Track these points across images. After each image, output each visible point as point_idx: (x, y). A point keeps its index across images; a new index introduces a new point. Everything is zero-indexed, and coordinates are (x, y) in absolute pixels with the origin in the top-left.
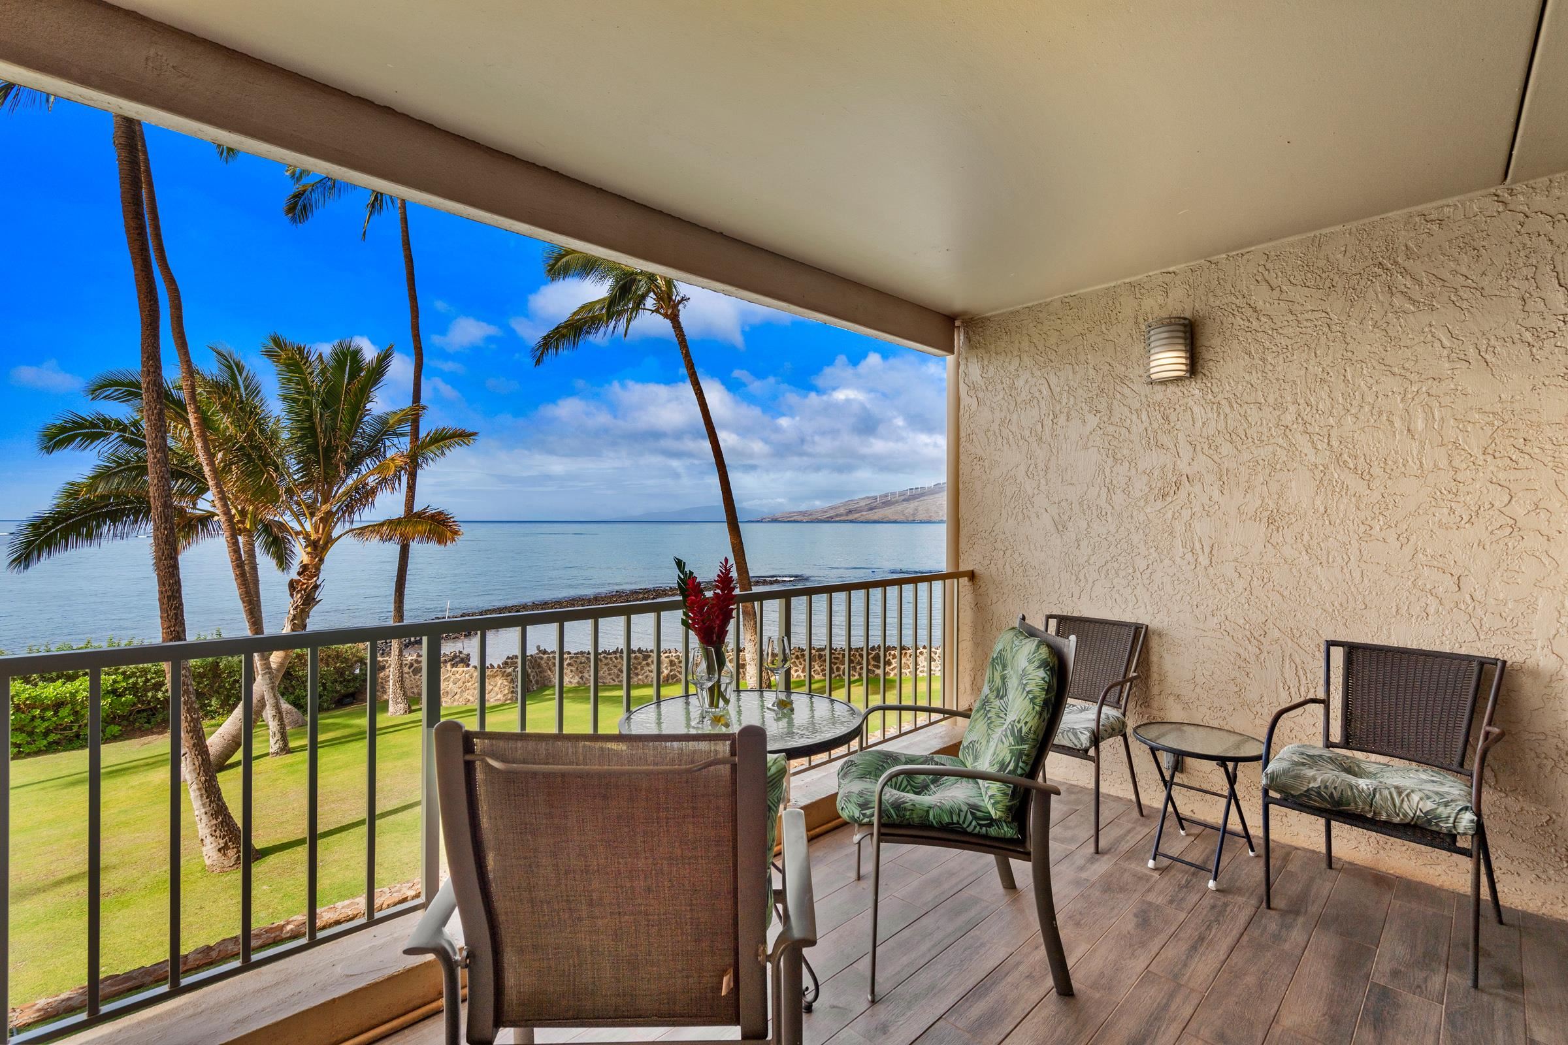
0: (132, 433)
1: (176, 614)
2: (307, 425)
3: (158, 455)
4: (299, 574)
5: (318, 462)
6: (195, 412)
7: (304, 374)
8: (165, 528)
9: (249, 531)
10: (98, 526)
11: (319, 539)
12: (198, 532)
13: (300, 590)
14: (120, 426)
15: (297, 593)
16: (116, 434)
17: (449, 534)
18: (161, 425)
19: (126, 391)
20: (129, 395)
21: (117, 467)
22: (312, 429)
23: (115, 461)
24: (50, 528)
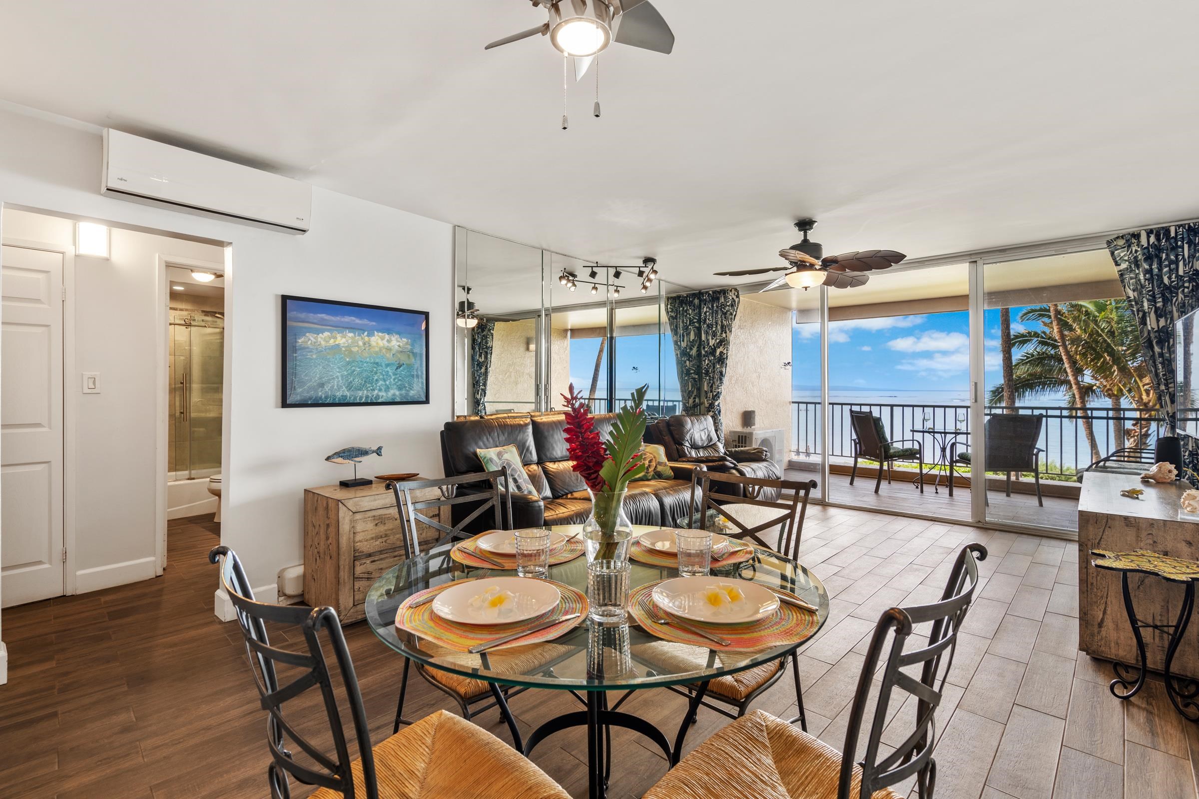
0: (1042, 337)
6: (1057, 325)
9: (1115, 395)
10: (1023, 392)
12: (1089, 396)
13: (1134, 436)
14: (1036, 335)
15: (1132, 437)
16: (1036, 339)
21: (1027, 359)
23: (1026, 356)
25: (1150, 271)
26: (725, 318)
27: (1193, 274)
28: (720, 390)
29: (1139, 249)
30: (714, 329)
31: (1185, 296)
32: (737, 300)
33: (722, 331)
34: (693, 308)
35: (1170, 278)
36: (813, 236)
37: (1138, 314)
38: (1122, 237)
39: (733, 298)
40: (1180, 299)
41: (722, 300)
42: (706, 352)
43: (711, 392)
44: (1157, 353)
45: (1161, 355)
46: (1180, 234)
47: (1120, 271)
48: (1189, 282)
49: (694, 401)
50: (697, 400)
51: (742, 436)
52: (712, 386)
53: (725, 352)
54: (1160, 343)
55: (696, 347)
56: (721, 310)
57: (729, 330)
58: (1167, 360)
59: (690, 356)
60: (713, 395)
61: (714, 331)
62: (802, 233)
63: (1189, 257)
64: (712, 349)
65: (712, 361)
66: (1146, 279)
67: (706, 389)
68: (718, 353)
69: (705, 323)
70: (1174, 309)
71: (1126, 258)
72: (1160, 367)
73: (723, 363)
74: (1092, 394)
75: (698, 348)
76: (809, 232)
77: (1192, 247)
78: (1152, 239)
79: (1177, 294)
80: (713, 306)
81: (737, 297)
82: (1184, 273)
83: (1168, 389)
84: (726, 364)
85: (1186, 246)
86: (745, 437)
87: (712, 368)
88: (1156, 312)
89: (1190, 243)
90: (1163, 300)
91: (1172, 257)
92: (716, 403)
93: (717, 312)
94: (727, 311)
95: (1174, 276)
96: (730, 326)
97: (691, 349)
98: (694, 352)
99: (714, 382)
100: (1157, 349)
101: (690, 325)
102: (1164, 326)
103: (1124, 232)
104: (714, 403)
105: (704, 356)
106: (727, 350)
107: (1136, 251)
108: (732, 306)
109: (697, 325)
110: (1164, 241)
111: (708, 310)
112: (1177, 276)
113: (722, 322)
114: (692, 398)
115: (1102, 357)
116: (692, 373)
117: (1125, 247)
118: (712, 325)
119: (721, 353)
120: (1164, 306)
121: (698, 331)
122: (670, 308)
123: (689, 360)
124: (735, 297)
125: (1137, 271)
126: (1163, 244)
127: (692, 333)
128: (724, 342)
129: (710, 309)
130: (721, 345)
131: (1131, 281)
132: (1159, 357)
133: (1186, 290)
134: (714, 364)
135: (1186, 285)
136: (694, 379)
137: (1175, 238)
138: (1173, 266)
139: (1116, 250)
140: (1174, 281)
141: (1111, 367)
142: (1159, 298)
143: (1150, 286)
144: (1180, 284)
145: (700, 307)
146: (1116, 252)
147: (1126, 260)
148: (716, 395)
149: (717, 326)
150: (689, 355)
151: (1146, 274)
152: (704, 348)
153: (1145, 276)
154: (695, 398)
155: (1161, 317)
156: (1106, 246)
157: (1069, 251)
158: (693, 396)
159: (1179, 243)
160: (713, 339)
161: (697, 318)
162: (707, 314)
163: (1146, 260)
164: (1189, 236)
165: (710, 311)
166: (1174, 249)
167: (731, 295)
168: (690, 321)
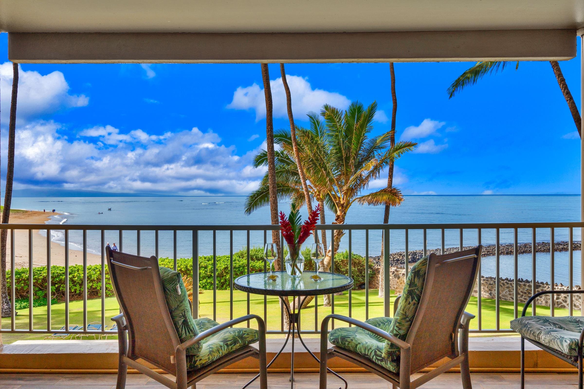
1: (277, 234)
2: (338, 147)
4: (336, 220)
5: (343, 165)
7: (335, 122)
8: (273, 197)
9: (322, 199)
11: (344, 203)
17: (397, 200)
19: (279, 139)
20: (280, 141)
22: (340, 149)
24: (256, 198)
115: (320, 171)
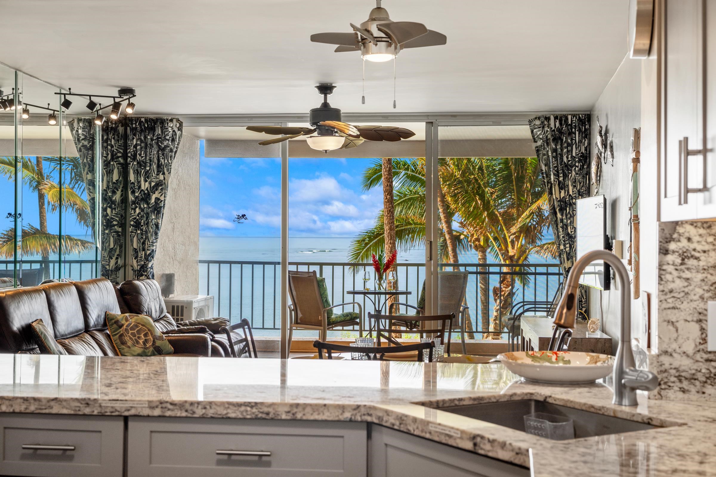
0: (413, 171)
3: (388, 197)
5: (513, 190)
9: (482, 247)
16: (403, 172)
18: (390, 178)
25: (555, 150)
26: (163, 155)
27: (581, 156)
28: (154, 247)
29: (549, 130)
30: (148, 168)
31: (577, 174)
32: (178, 133)
33: (159, 172)
34: (116, 137)
35: (567, 158)
36: (334, 101)
37: (548, 185)
38: (539, 118)
39: (174, 131)
40: (573, 176)
41: (159, 131)
42: (137, 198)
43: (144, 250)
44: (559, 219)
45: (562, 220)
46: (574, 123)
47: (537, 147)
48: (579, 163)
49: (117, 263)
50: (120, 262)
51: (178, 307)
52: (144, 243)
53: (162, 198)
54: (562, 210)
55: (120, 190)
56: (157, 144)
57: (168, 170)
58: (565, 224)
59: (113, 202)
60: (145, 254)
61: (148, 171)
62: (323, 95)
63: (579, 142)
64: (145, 194)
65: (145, 210)
66: (553, 157)
67: (135, 246)
68: (153, 200)
69: (134, 158)
70: (570, 183)
71: (541, 137)
72: (561, 231)
73: (159, 212)
74: (459, 245)
75: (122, 191)
76: (328, 96)
77: (581, 134)
78: (558, 124)
79: (571, 171)
80: (145, 137)
81: (179, 130)
82: (576, 155)
83: (565, 249)
84: (163, 214)
85: (577, 133)
86: (182, 307)
87: (145, 219)
88: (559, 185)
89: (580, 131)
90: (563, 175)
91: (569, 141)
92: (150, 265)
93: (152, 146)
94: (167, 146)
95: (570, 156)
96: (169, 165)
97: (114, 193)
98: (117, 197)
99: (147, 238)
100: (559, 216)
101: (112, 159)
102: (563, 197)
103: (540, 114)
104: (147, 265)
105: (134, 203)
106: (165, 197)
107: (547, 131)
108: (173, 140)
109: (121, 160)
110: (564, 126)
111: (139, 142)
112: (572, 156)
113: (159, 160)
114: (114, 258)
115: (473, 200)
116: (114, 225)
117: (540, 127)
118: (145, 163)
119: (157, 199)
120: (563, 179)
121: (123, 168)
122: (83, 135)
123: (110, 207)
124: (176, 130)
125: (548, 149)
126: (564, 129)
127: (116, 172)
128: (160, 186)
129: (142, 141)
130: (157, 190)
131: (544, 157)
132: (560, 222)
133: (577, 169)
134: (147, 214)
135: (577, 164)
136: (117, 232)
137: (571, 125)
138: (569, 148)
139: (535, 129)
140: (570, 161)
141: (481, 214)
142: (561, 173)
143: (556, 162)
144: (574, 163)
145: (125, 137)
146: (535, 130)
147: (541, 139)
148: (150, 254)
149: (150, 165)
150: (111, 200)
151: (553, 152)
152: (133, 192)
153: (552, 153)
154: (117, 258)
155: (562, 189)
156: (528, 123)
157: (503, 123)
158: (116, 256)
159: (573, 130)
160: (146, 181)
161: (122, 151)
162: (138, 147)
163: (553, 140)
164: (579, 125)
165: (143, 145)
166: (570, 133)
167: (172, 126)
168: (112, 156)
